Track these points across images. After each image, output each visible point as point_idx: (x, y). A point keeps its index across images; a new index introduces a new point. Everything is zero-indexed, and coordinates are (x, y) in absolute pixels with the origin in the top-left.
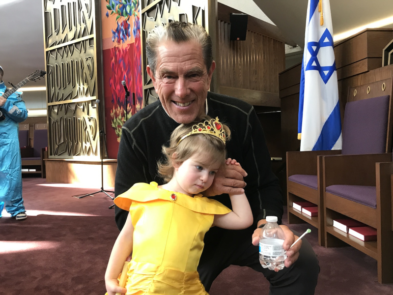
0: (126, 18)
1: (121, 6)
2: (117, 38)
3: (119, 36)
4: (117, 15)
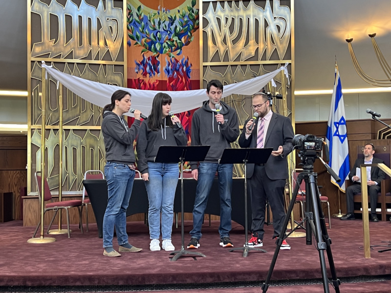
0: (155, 54)
1: (149, 41)
2: (141, 71)
3: (145, 70)
4: (143, 48)
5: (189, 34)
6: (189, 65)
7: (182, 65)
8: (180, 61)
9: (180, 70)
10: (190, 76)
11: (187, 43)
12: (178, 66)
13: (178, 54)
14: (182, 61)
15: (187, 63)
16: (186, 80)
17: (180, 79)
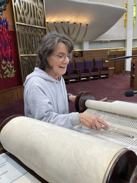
5: (5, 4)
6: (7, 22)
7: (3, 21)
8: (3, 19)
9: (3, 24)
10: (9, 28)
11: (5, 10)
12: (2, 22)
13: (1, 15)
14: (4, 19)
15: (6, 21)
16: (7, 30)
17: (4, 29)
